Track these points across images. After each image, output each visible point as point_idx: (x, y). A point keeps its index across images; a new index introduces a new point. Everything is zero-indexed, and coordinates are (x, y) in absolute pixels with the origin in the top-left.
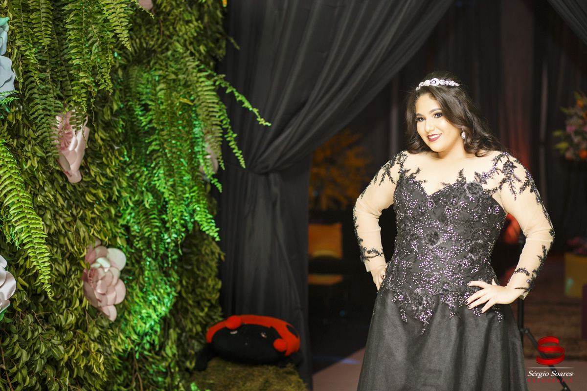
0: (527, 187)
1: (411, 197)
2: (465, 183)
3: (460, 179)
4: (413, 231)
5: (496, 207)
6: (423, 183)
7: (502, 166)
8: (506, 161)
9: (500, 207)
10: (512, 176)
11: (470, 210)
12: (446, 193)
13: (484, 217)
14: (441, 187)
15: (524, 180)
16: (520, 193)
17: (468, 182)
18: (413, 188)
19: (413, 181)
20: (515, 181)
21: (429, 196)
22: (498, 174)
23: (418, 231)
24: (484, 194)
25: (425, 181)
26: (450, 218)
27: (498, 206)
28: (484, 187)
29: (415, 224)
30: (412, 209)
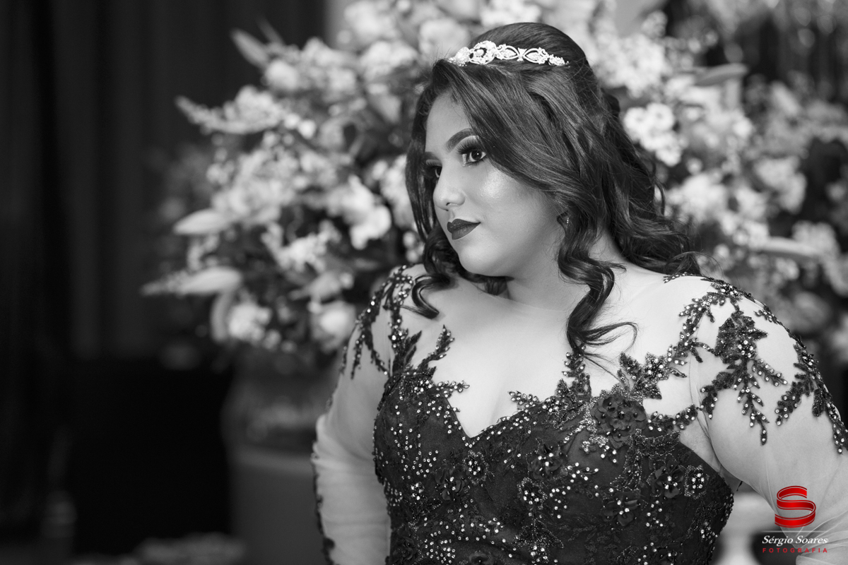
0: (803, 397)
1: (418, 441)
2: (587, 397)
3: (569, 382)
4: (425, 551)
5: (693, 474)
6: (455, 394)
7: (716, 332)
8: (729, 316)
9: (707, 469)
10: (750, 364)
11: (604, 488)
12: (524, 431)
13: (651, 511)
14: (511, 410)
15: (790, 375)
16: (779, 419)
17: (596, 393)
18: (423, 412)
19: (425, 386)
20: (760, 381)
21: (470, 440)
22: (700, 360)
23: (440, 551)
24: (650, 433)
25: (460, 386)
26: (535, 515)
27: (700, 468)
28: (651, 406)
29: (431, 528)
30: (420, 479)
